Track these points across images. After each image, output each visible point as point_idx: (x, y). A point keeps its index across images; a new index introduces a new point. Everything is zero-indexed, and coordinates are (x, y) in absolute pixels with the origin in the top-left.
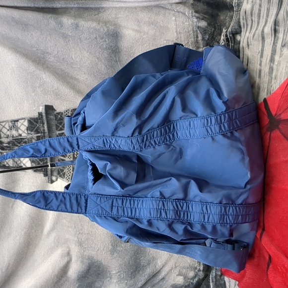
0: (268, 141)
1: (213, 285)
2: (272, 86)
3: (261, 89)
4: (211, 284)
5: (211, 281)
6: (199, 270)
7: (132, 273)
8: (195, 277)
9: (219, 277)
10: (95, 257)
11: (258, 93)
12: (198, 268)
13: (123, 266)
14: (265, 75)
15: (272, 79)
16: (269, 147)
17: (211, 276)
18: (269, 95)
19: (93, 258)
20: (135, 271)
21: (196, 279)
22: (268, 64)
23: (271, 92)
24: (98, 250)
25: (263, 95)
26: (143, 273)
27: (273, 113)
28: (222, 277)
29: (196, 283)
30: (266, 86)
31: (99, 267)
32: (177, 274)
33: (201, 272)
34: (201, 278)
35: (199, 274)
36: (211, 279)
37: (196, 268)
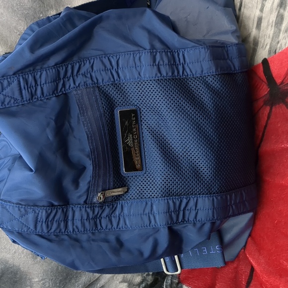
0: (266, 118)
2: (278, 42)
3: (260, 45)
6: (148, 274)
7: (61, 281)
8: (142, 282)
9: (175, 285)
10: (11, 261)
11: (255, 51)
13: (49, 273)
14: (268, 25)
15: (280, 33)
16: (266, 126)
17: (165, 283)
18: (273, 54)
19: (7, 262)
20: (65, 279)
21: (143, 285)
22: (274, 10)
23: (277, 51)
24: (15, 252)
25: (262, 54)
26: (76, 282)
27: (278, 81)
28: (180, 285)
30: (268, 41)
31: (16, 274)
32: (120, 280)
33: (150, 277)
34: (149, 283)
35: (147, 279)
36: (164, 287)
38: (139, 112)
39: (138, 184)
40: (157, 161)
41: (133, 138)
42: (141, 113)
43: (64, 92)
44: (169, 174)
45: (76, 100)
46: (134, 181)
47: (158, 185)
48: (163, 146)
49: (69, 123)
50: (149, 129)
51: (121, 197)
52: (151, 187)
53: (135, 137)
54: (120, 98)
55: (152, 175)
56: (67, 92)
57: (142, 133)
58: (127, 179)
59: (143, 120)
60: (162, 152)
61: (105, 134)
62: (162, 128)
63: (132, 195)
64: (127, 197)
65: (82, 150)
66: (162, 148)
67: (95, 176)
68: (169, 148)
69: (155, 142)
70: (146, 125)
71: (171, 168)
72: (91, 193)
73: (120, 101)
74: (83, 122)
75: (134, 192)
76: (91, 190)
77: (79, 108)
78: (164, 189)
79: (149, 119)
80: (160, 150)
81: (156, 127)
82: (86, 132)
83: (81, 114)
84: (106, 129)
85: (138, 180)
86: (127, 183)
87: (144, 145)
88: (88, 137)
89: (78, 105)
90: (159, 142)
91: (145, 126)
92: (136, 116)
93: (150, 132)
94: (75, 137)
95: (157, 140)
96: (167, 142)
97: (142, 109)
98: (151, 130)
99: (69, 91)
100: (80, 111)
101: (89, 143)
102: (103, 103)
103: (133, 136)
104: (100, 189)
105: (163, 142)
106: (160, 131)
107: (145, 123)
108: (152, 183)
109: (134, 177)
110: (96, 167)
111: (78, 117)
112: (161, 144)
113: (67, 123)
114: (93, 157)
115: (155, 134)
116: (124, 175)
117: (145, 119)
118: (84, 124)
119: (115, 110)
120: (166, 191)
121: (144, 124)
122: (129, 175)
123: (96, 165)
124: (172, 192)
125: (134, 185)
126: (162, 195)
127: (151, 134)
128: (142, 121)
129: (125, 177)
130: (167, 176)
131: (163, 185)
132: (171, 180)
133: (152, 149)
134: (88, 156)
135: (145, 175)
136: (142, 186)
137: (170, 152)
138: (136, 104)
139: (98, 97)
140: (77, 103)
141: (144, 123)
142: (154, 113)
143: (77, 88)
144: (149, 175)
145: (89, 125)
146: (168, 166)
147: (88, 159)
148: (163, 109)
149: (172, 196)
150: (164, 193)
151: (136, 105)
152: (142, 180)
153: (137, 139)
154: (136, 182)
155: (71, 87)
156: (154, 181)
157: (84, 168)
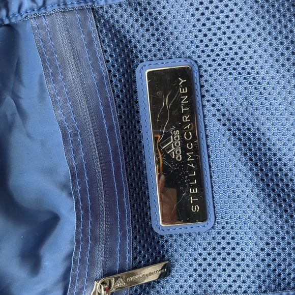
38: (196, 75)
39: (196, 255)
40: (243, 197)
41: (182, 140)
42: (201, 76)
43: (7, 22)
44: (277, 233)
45: (38, 42)
46: (185, 245)
47: (248, 261)
48: (260, 160)
49: (16, 98)
50: (223, 115)
51: (153, 287)
52: (229, 265)
53: (188, 136)
54: (148, 41)
55: (233, 234)
56: (13, 21)
57: (205, 126)
58: (167, 241)
59: (207, 95)
60: (257, 175)
61: (111, 128)
62: (257, 113)
63: (181, 282)
64: (168, 287)
65: (50, 172)
66: (256, 165)
67: (85, 239)
68: (276, 165)
69: (240, 149)
70: (214, 106)
71: (281, 216)
72: (73, 283)
73: (148, 46)
74: (53, 96)
75: (186, 276)
76: (74, 276)
77: (44, 61)
78: (264, 271)
79: (221, 90)
80: (251, 170)
81: (241, 110)
82: (60, 123)
83: (47, 75)
84: (114, 116)
85: (195, 245)
86: (167, 251)
87: (209, 157)
88: (65, 136)
89: (41, 54)
90: (250, 150)
91: (213, 110)
92: (190, 84)
93: (224, 125)
94: (29, 136)
95: (245, 145)
96: (269, 149)
97: (205, 66)
98: (229, 120)
99: (19, 18)
100: (45, 68)
101: (67, 152)
102: (106, 51)
103: (182, 135)
104: (98, 271)
105: (260, 149)
106: (252, 120)
107: (213, 101)
108: (233, 255)
109: (184, 236)
110: (86, 216)
111: (41, 84)
112: (255, 155)
113: (9, 99)
114: (78, 189)
115: (239, 130)
116: (160, 233)
117: (212, 91)
118: (55, 102)
119: (137, 70)
120: (269, 276)
121: (208, 105)
122: (172, 232)
123: (86, 211)
124: (284, 279)
125: (186, 256)
126: (260, 287)
127: (229, 130)
128: (203, 96)
129: (162, 237)
130: (273, 238)
131: (263, 260)
132: (284, 249)
133: (231, 167)
134: (65, 187)
135: (214, 232)
136: (205, 259)
137: (277, 175)
138: (188, 53)
139: (94, 35)
140: (39, 48)
141: (208, 101)
142: (235, 74)
143: (39, 10)
144: (223, 233)
145: (69, 104)
146: (275, 211)
147: (64, 195)
148: (261, 62)
149: (284, 289)
150: (264, 281)
151: (189, 57)
152: (205, 244)
153: (192, 141)
154: (190, 250)
155: (23, 10)
156: (238, 249)
157: (54, 220)
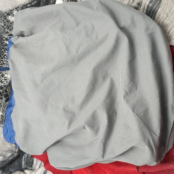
1: (24, 163)
4: (23, 162)
5: (23, 160)
6: (15, 152)
8: (11, 156)
9: (29, 158)
12: (15, 151)
17: (24, 157)
21: (12, 157)
28: (32, 158)
29: (11, 160)
34: (15, 156)
35: (14, 154)
36: (23, 159)
37: (13, 151)
